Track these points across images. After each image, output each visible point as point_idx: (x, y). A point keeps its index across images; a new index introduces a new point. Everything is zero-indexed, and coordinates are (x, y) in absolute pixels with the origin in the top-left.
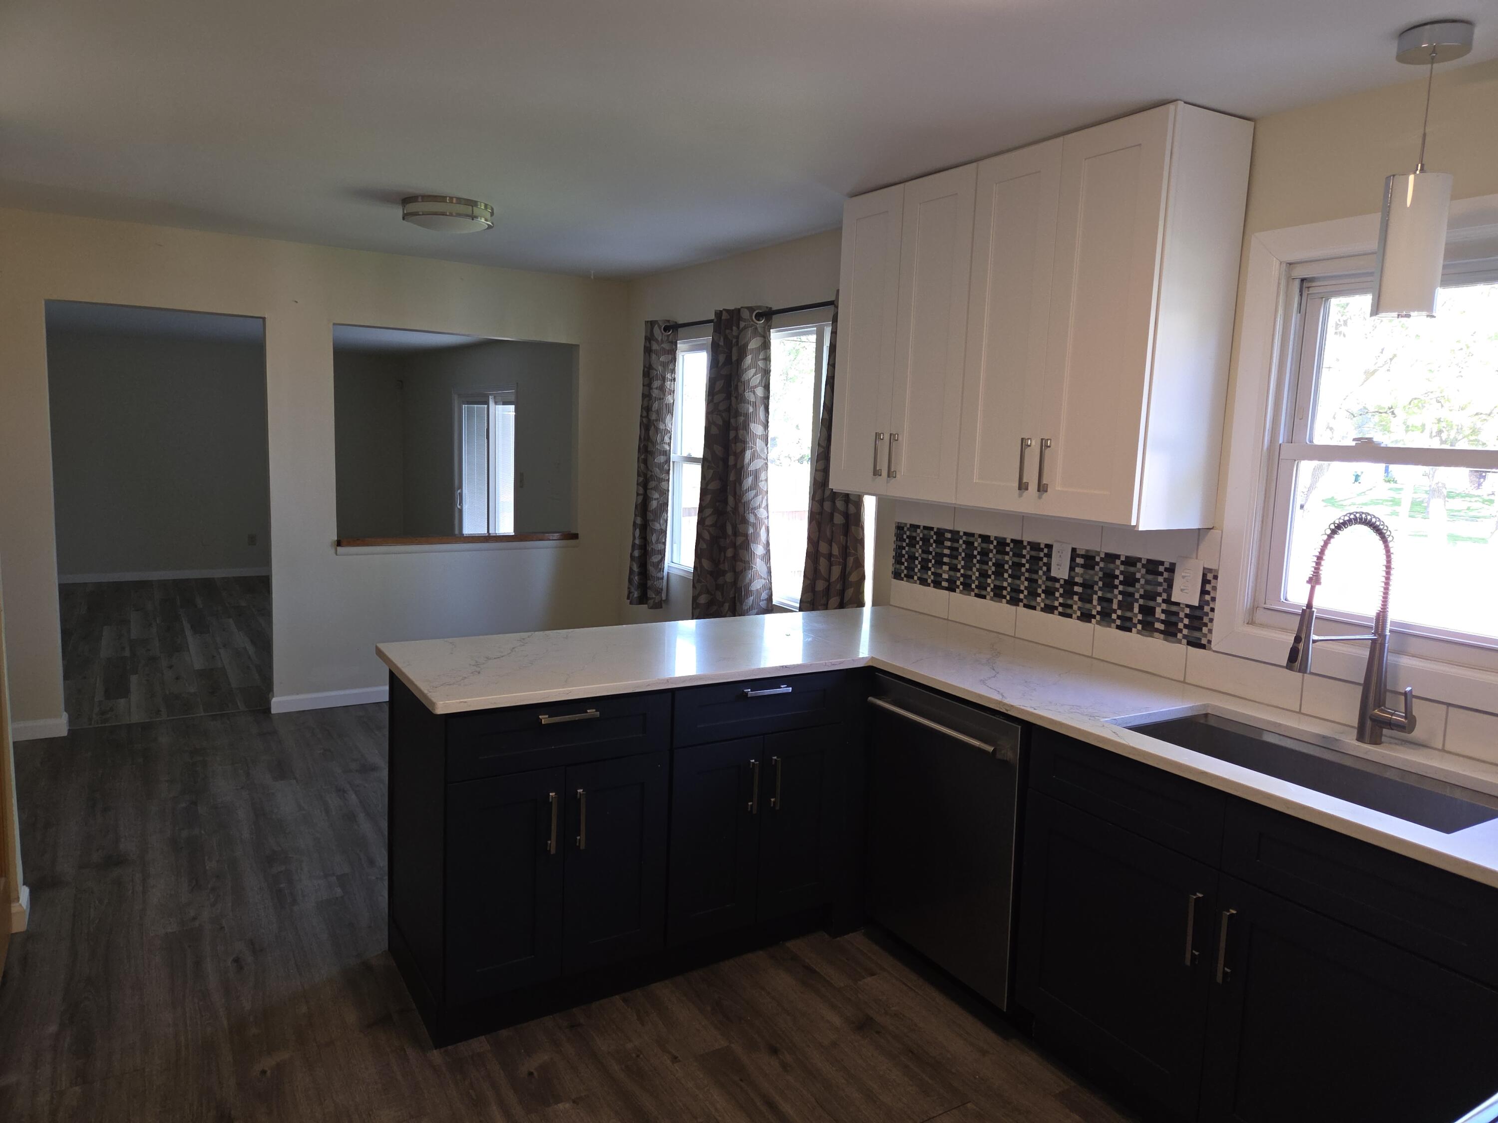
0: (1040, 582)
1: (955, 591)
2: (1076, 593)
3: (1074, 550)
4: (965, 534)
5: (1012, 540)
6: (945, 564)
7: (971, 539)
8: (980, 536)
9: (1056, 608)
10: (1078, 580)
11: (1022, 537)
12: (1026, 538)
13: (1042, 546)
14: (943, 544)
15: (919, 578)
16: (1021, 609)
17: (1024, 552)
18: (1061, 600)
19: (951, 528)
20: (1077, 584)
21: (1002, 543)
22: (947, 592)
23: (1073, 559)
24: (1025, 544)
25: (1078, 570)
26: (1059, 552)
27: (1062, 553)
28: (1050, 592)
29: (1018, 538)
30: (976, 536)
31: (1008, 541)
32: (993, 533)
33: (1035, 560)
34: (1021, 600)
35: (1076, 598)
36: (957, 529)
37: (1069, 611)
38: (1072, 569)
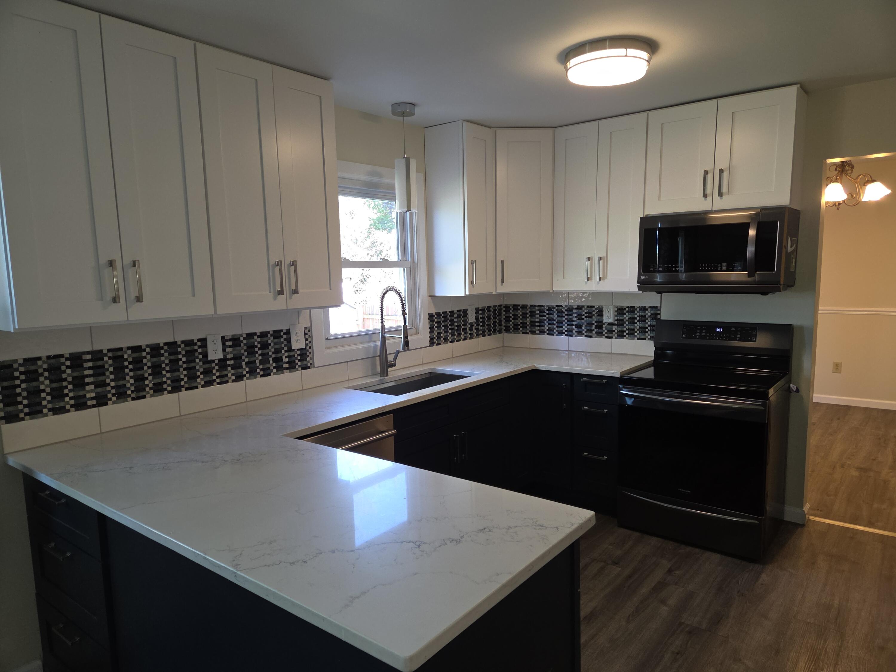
0: (198, 367)
1: (107, 404)
2: (229, 365)
3: (223, 337)
4: (109, 350)
5: (165, 344)
6: (88, 384)
7: (119, 353)
8: (128, 348)
9: (215, 381)
10: (228, 356)
11: (174, 339)
12: (179, 339)
13: (196, 341)
14: (82, 366)
15: (49, 410)
16: (184, 393)
17: (179, 350)
18: (218, 374)
19: (89, 349)
20: (229, 359)
21: (155, 349)
22: (96, 409)
23: (223, 344)
24: (179, 343)
25: (228, 350)
26: (213, 341)
27: (216, 341)
28: (207, 372)
29: (171, 340)
30: (124, 350)
31: (162, 345)
32: (143, 342)
33: (190, 354)
34: (183, 386)
35: (229, 369)
36: (97, 348)
37: (226, 379)
38: (224, 350)
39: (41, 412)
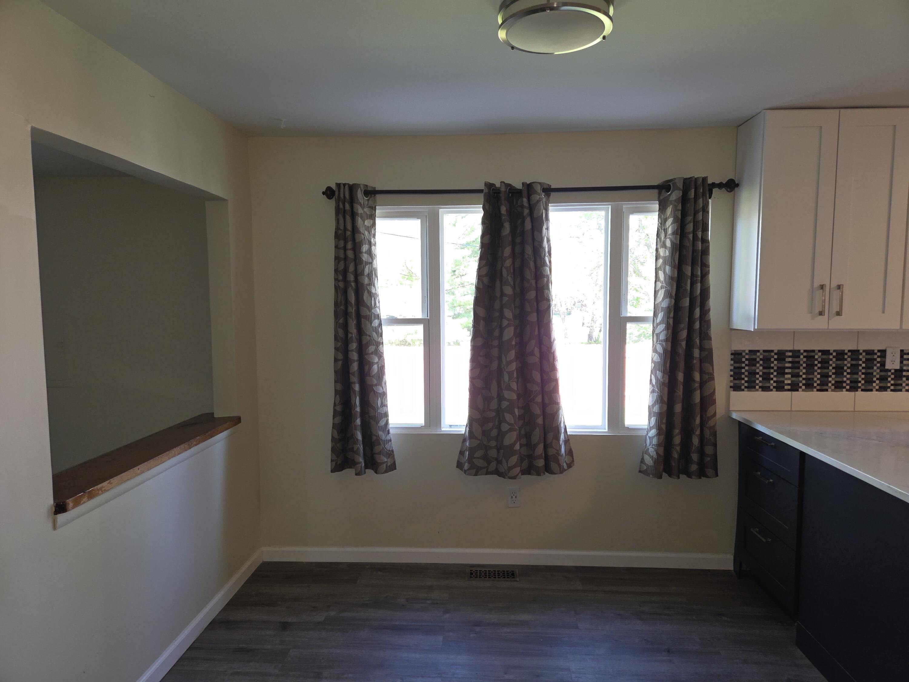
0: (875, 374)
1: (798, 390)
2: (905, 376)
3: (902, 351)
4: (805, 351)
5: (849, 351)
6: (787, 373)
7: (812, 354)
8: (819, 351)
9: (889, 387)
10: (905, 368)
11: (857, 348)
12: (861, 348)
13: (876, 351)
14: (785, 360)
15: (760, 387)
16: (859, 393)
17: (861, 357)
18: (892, 382)
19: (791, 349)
20: (905, 371)
21: (840, 354)
22: (789, 393)
23: (902, 357)
24: (861, 351)
25: (905, 362)
26: (892, 353)
27: (895, 354)
28: (883, 379)
29: (855, 348)
30: (816, 352)
31: (846, 352)
32: (832, 347)
33: (870, 362)
34: (860, 387)
35: (904, 379)
36: (796, 348)
37: (900, 387)
38: (901, 362)
39: (755, 387)
